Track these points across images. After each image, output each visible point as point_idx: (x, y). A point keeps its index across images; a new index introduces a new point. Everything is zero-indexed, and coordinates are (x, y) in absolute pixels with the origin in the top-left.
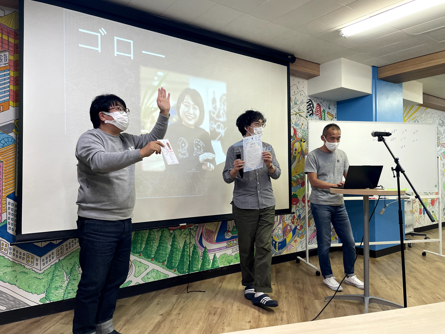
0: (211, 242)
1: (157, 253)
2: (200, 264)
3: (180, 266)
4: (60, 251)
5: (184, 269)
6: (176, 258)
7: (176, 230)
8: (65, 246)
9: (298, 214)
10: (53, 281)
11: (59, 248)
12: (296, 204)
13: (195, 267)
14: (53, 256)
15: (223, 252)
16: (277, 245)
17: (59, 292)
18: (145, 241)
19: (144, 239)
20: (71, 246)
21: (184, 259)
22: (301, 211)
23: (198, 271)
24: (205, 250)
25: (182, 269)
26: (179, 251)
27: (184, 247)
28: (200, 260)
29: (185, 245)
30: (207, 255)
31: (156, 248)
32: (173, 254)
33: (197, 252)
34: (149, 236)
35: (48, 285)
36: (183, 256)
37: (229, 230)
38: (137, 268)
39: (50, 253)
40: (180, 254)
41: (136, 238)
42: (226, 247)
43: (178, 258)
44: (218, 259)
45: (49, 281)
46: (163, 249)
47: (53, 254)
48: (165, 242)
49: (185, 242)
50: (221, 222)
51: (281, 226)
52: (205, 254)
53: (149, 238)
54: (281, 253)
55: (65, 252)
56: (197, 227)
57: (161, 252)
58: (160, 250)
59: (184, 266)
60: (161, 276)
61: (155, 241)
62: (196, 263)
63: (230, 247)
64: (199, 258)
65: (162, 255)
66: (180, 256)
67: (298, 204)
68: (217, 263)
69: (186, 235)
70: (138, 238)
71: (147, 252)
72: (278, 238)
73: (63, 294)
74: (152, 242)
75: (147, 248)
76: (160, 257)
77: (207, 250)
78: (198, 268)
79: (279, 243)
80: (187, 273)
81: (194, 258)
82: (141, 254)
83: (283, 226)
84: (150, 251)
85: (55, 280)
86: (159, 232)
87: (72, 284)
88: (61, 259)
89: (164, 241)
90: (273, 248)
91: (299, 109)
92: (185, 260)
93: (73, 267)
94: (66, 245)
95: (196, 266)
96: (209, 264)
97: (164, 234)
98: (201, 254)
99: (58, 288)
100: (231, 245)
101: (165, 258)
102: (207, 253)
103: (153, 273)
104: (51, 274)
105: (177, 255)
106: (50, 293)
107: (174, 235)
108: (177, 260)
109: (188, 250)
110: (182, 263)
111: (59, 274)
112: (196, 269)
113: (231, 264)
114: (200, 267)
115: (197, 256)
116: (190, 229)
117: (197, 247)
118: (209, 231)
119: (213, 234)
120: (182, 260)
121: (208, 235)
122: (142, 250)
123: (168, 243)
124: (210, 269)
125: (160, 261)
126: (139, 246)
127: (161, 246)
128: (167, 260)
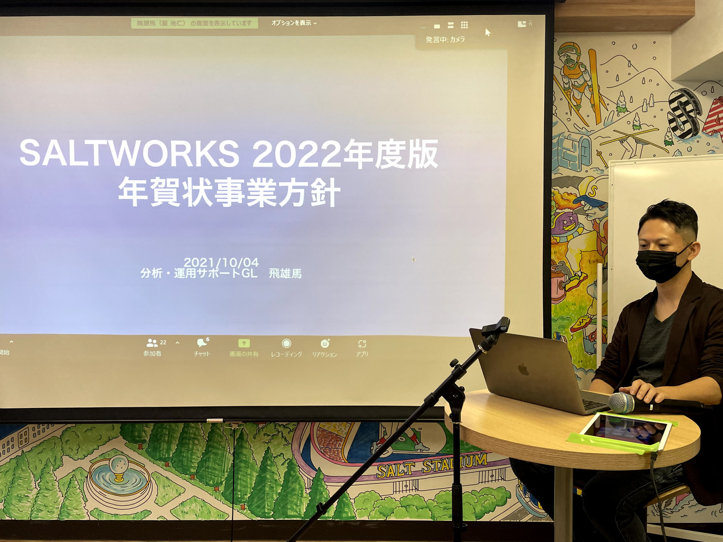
0: (334, 460)
1: (203, 466)
2: (305, 505)
3: (255, 500)
4: (24, 437)
5: (264, 507)
6: (244, 481)
8: (31, 430)
10: (14, 485)
11: (22, 431)
13: (292, 509)
14: (13, 443)
17: (23, 506)
18: (177, 438)
19: (175, 435)
20: (41, 431)
21: (264, 487)
23: (298, 519)
24: (318, 476)
25: (261, 506)
26: (252, 468)
27: (264, 463)
28: (305, 495)
29: (268, 458)
30: (323, 487)
31: (199, 454)
32: (238, 474)
33: (298, 477)
34: (186, 430)
35: (7, 491)
36: (261, 480)
37: (386, 437)
39: (9, 438)
40: (255, 474)
41: (159, 430)
42: (378, 477)
43: (251, 482)
44: (352, 501)
45: (8, 484)
46: (216, 460)
47: (13, 439)
48: (220, 445)
49: (267, 452)
52: (318, 484)
53: (186, 433)
55: (32, 439)
57: (210, 464)
58: (209, 461)
59: (265, 500)
60: (212, 514)
61: (198, 440)
62: (295, 501)
63: (387, 478)
64: (302, 491)
65: (213, 472)
66: (254, 479)
68: (349, 508)
69: (270, 437)
70: (162, 431)
71: (181, 461)
73: (30, 509)
74: (191, 442)
75: (181, 452)
76: (208, 474)
77: (322, 477)
78: (300, 511)
80: (272, 519)
81: (290, 489)
82: (170, 462)
84: (188, 460)
85: (16, 484)
87: (44, 496)
88: (25, 450)
89: (217, 443)
91: (637, 124)
92: (267, 489)
93: (45, 468)
94: (34, 429)
95: (295, 507)
97: (219, 429)
98: (306, 482)
99: (22, 499)
100: (389, 473)
101: (221, 478)
102: (323, 482)
103: (194, 505)
104: (11, 473)
105: (249, 476)
106: (10, 504)
107: (242, 434)
108: (249, 486)
109: (274, 469)
110: (260, 494)
111: (23, 475)
112: (295, 513)
113: (390, 518)
114: (303, 510)
115: (298, 487)
116: (280, 426)
117: (299, 466)
118: (329, 434)
119: (340, 442)
120: (258, 488)
121: (324, 443)
122: (171, 456)
123: (227, 449)
124: (331, 519)
125: (209, 482)
126: (166, 446)
127: (210, 453)
128: (224, 482)
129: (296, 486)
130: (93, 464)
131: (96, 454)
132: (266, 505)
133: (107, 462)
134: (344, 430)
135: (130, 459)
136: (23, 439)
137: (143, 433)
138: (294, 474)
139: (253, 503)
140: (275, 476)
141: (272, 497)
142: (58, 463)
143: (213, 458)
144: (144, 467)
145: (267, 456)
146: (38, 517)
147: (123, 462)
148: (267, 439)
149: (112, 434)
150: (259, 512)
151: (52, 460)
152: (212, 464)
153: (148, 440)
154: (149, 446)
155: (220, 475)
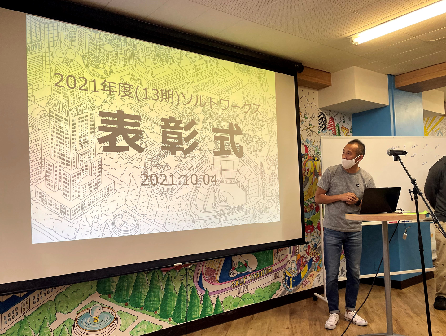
0: (213, 283)
1: (148, 301)
2: (201, 310)
3: (176, 314)
4: (26, 305)
5: (181, 317)
6: (170, 304)
7: (169, 271)
8: (31, 299)
9: (313, 243)
11: (24, 302)
12: (311, 232)
13: (194, 314)
14: (17, 311)
15: (228, 294)
16: (290, 281)
18: (132, 286)
19: (131, 285)
20: (40, 299)
21: (181, 305)
22: (317, 240)
23: (198, 319)
24: (206, 293)
25: (179, 317)
26: (174, 296)
27: (180, 291)
28: (200, 305)
29: (182, 288)
30: (209, 298)
31: (146, 294)
32: (167, 301)
33: (197, 296)
34: (137, 281)
36: (179, 302)
37: (234, 267)
38: (123, 320)
39: (13, 308)
40: (176, 299)
41: (121, 283)
42: (232, 288)
43: (174, 304)
44: (222, 303)
46: (155, 295)
47: (17, 309)
48: (157, 286)
49: (181, 285)
50: (224, 258)
51: (294, 258)
52: (206, 298)
53: (138, 282)
54: (295, 290)
55: (32, 305)
56: (196, 266)
57: (152, 299)
58: (151, 297)
59: (181, 314)
60: (153, 328)
61: (145, 285)
62: (196, 309)
63: (236, 287)
64: (199, 303)
65: (154, 302)
66: (175, 302)
67: (313, 232)
68: (220, 307)
70: (123, 284)
71: (135, 300)
72: (291, 273)
74: (140, 287)
75: (135, 295)
76: (151, 305)
77: (208, 293)
78: (198, 314)
79: (293, 279)
80: (185, 322)
81: (193, 303)
82: (128, 302)
83: (297, 259)
84: (139, 299)
86: (149, 274)
88: (27, 314)
89: (155, 285)
90: (286, 285)
91: (310, 124)
92: (182, 306)
93: (42, 324)
94: (34, 298)
95: (196, 313)
96: (211, 309)
97: (156, 276)
98: (201, 298)
100: (237, 284)
102: (209, 296)
103: (143, 325)
104: (15, 334)
105: (173, 301)
107: (168, 277)
108: (173, 306)
109: (185, 294)
110: (179, 310)
111: (25, 333)
112: (196, 316)
113: (237, 307)
114: (200, 314)
115: (197, 301)
116: (187, 269)
117: (197, 290)
118: (211, 270)
119: (215, 273)
120: (178, 307)
121: (208, 275)
122: (129, 298)
123: (161, 288)
124: (212, 315)
125: (151, 309)
126: (125, 293)
127: (152, 292)
128: (160, 308)
130: (78, 314)
131: (80, 307)
133: (88, 311)
134: (217, 266)
135: (103, 306)
136: (25, 307)
137: (111, 287)
138: (195, 295)
139: (175, 316)
140: (186, 298)
141: (185, 310)
142: (52, 319)
143: (153, 294)
144: (112, 309)
147: (98, 308)
148: (181, 278)
149: (91, 291)
150: (179, 320)
151: (48, 318)
152: (153, 298)
153: (114, 291)
154: (115, 295)
155: (157, 304)
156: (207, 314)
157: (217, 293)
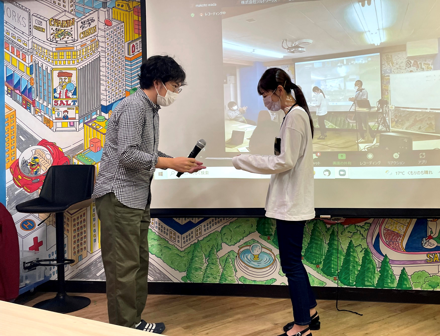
0: (396, 249)
1: (309, 252)
2: (377, 279)
4: (199, 231)
5: (349, 279)
6: (336, 262)
7: (334, 224)
8: (203, 227)
10: (193, 261)
11: (197, 228)
13: (368, 281)
14: (192, 235)
15: (421, 268)
17: (198, 274)
20: (209, 228)
21: (349, 266)
23: (372, 288)
24: (385, 260)
25: (347, 278)
26: (341, 254)
27: (348, 250)
28: (376, 272)
29: (351, 247)
30: (389, 267)
32: (332, 257)
33: (371, 261)
35: (189, 265)
36: (347, 262)
37: (432, 235)
39: (189, 232)
40: (343, 258)
42: (426, 262)
43: (340, 263)
44: (409, 277)
45: (190, 260)
46: (317, 247)
47: (192, 233)
48: (319, 238)
49: (351, 243)
50: (414, 221)
52: (385, 266)
55: (203, 233)
56: (371, 225)
58: (312, 248)
59: (349, 275)
60: (315, 282)
62: (370, 275)
63: (433, 262)
64: (374, 269)
65: (316, 255)
66: (342, 260)
68: (407, 282)
69: (352, 234)
73: (202, 276)
76: (312, 257)
77: (388, 260)
78: (373, 283)
80: (355, 287)
81: (367, 268)
85: (194, 260)
86: (311, 224)
87: (211, 268)
88: (199, 239)
89: (317, 237)
92: (351, 267)
93: (211, 250)
94: (205, 226)
95: (370, 280)
96: (393, 281)
97: (318, 228)
98: (377, 263)
99: (197, 270)
100: (435, 259)
101: (321, 259)
102: (389, 264)
104: (191, 254)
105: (339, 259)
106: (191, 273)
107: (333, 231)
108: (339, 265)
109: (355, 255)
110: (346, 271)
111: (198, 254)
112: (370, 284)
113: (436, 289)
114: (376, 282)
115: (371, 267)
116: (358, 226)
117: (372, 253)
118: (392, 233)
119: (400, 238)
120: (345, 267)
121: (389, 238)
123: (324, 241)
124: (395, 289)
125: (312, 262)
127: (313, 243)
128: (322, 262)
129: (370, 266)
130: (240, 249)
131: (242, 242)
132: (351, 278)
133: (248, 247)
134: (402, 230)
135: (263, 246)
136: (198, 233)
137: (271, 229)
138: (369, 258)
139: (342, 276)
140: (356, 259)
141: (355, 273)
142: (219, 247)
143: (315, 246)
144: (271, 251)
145: (350, 246)
146: (208, 281)
147: (258, 248)
148: (350, 235)
149: (252, 230)
150: (346, 282)
151: (216, 246)
152: (314, 250)
153: (273, 234)
154: (274, 238)
155: (320, 258)
156: (387, 286)
157: (402, 263)
